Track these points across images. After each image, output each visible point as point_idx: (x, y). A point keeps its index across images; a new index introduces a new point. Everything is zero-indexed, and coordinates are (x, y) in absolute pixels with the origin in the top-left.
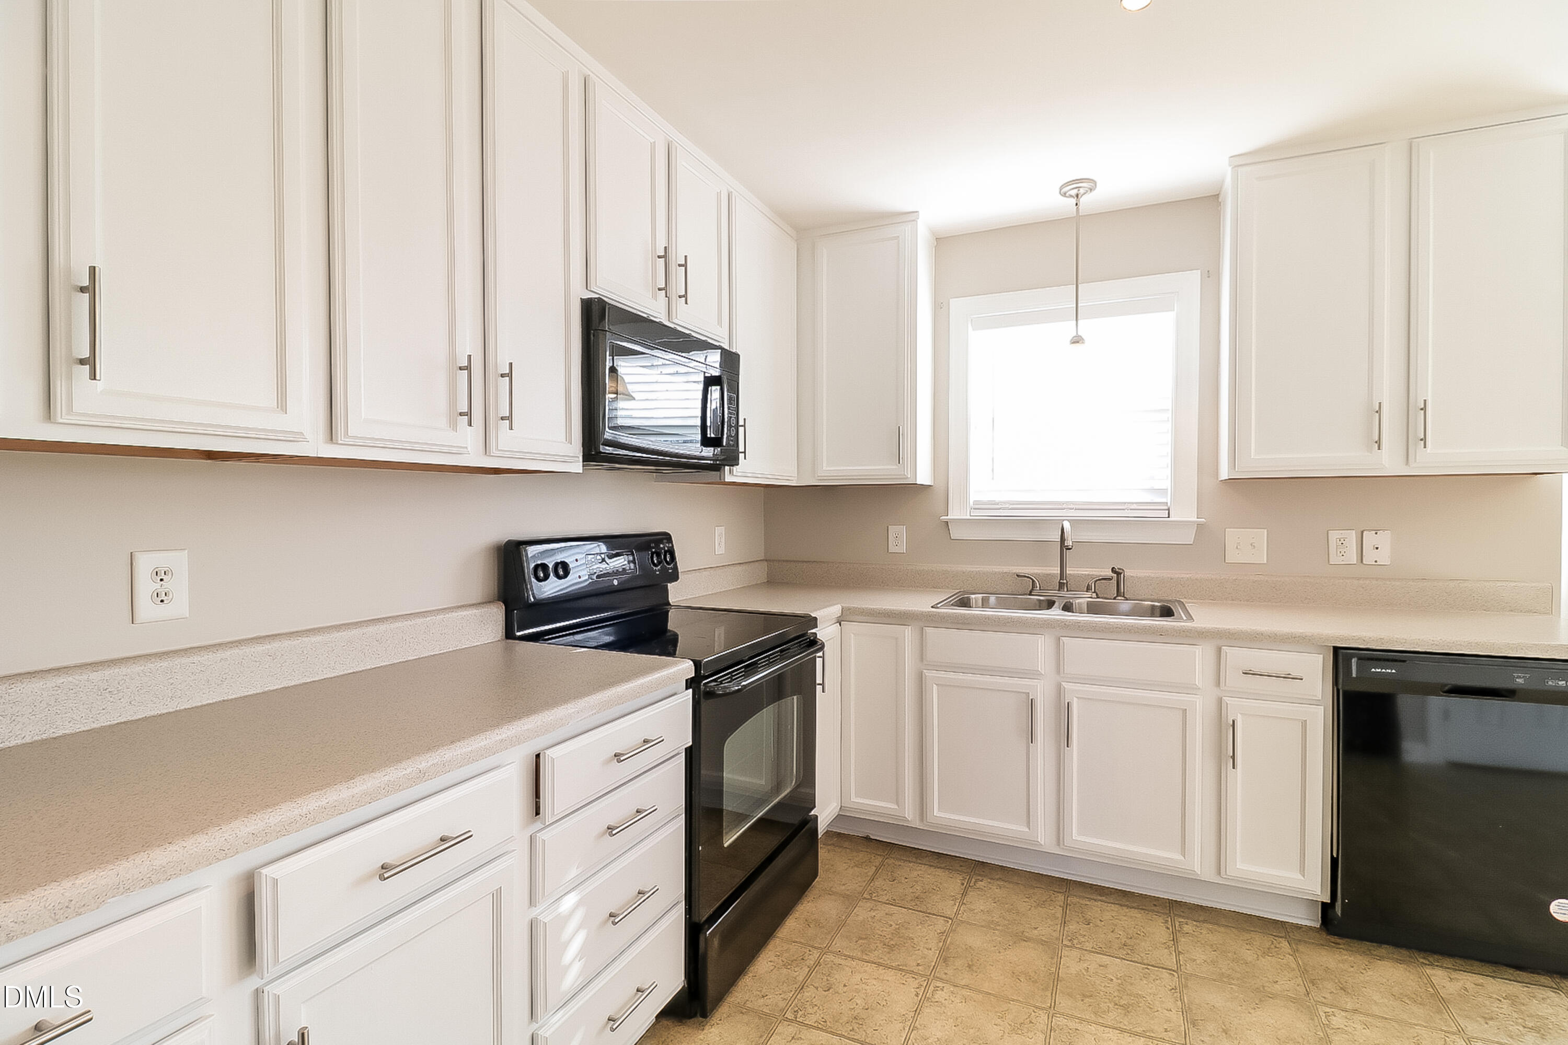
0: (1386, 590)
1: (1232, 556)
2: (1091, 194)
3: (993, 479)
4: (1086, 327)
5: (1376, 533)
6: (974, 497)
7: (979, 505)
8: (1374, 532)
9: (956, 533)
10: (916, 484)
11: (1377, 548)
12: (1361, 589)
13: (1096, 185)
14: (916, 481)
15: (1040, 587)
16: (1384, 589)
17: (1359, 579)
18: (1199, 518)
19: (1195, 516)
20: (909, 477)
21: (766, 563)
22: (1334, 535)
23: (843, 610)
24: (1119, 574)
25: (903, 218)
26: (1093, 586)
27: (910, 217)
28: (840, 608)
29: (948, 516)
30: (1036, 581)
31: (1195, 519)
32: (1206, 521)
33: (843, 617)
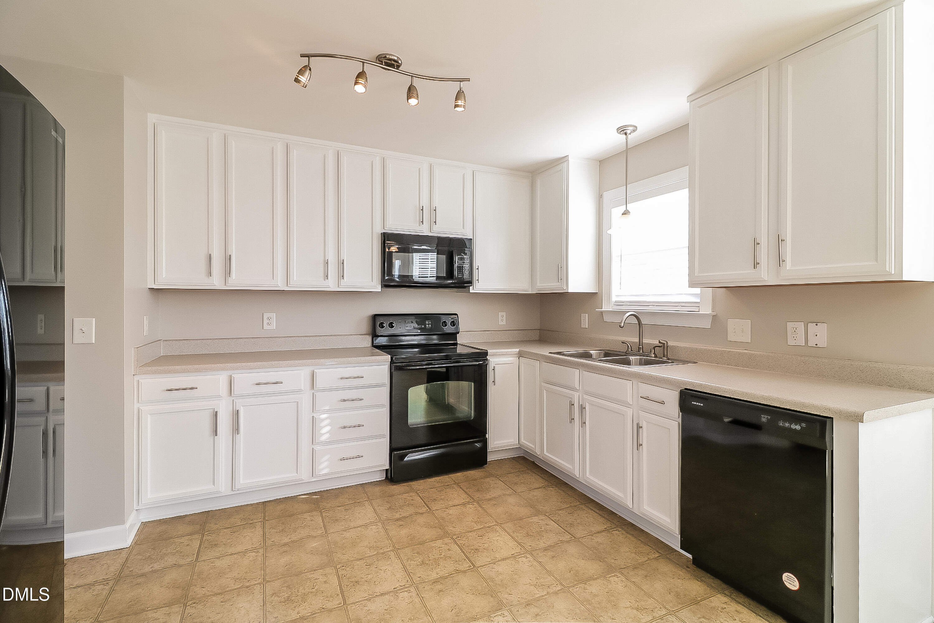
0: (818, 365)
1: (731, 337)
2: (634, 133)
3: (620, 289)
4: (630, 207)
5: (817, 325)
6: (614, 299)
7: (618, 303)
8: (815, 324)
9: (607, 318)
10: (568, 292)
11: (816, 335)
12: (802, 363)
13: (637, 129)
14: (568, 290)
15: (631, 349)
16: (817, 364)
17: (802, 356)
18: (713, 312)
19: (711, 311)
20: (565, 289)
21: (538, 331)
22: (790, 325)
23: (519, 351)
24: (664, 344)
25: (564, 160)
26: (653, 350)
27: (566, 159)
28: (518, 350)
29: (602, 309)
30: (629, 346)
31: (711, 312)
32: (717, 314)
33: (520, 355)
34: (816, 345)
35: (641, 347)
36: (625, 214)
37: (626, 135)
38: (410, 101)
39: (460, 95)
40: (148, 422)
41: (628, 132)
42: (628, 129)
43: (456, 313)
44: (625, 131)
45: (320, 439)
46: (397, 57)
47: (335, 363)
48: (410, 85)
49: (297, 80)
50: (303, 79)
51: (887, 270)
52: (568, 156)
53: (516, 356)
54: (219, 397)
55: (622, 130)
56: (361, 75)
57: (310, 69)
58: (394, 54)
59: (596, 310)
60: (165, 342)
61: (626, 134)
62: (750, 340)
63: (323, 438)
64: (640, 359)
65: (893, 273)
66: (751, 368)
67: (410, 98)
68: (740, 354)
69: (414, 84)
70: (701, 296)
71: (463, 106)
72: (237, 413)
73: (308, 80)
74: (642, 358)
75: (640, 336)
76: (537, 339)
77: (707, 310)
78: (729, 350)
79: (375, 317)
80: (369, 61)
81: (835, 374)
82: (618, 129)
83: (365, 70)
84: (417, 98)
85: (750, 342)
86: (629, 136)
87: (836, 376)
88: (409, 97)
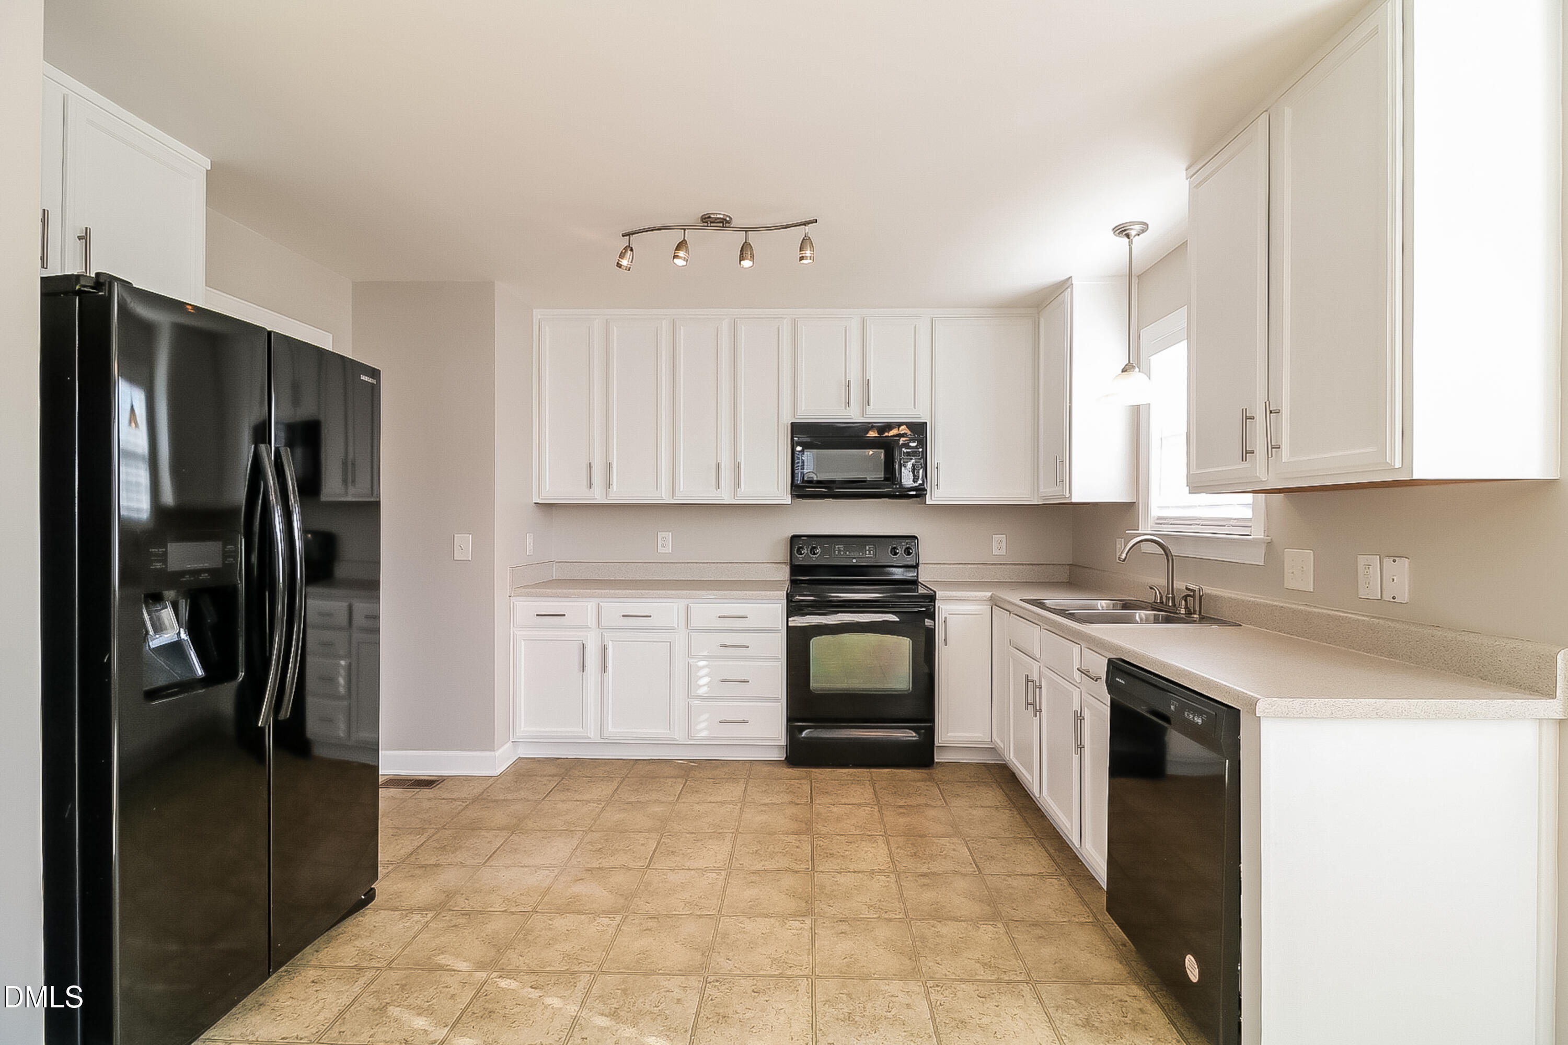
1: (1290, 583)
2: (1144, 234)
5: (1395, 561)
6: (1152, 511)
8: (1394, 559)
11: (1393, 580)
13: (1148, 228)
14: (1071, 499)
15: (1160, 599)
18: (1268, 536)
19: (1263, 534)
20: (1067, 496)
21: (1068, 567)
22: (1362, 560)
23: (991, 596)
24: (1193, 591)
25: (1064, 285)
26: (1183, 602)
27: (1069, 283)
28: (989, 594)
29: (1138, 530)
30: (1158, 593)
31: (1262, 537)
32: (1271, 539)
33: (994, 603)
34: (1394, 598)
35: (1170, 595)
36: (1126, 371)
37: (1129, 238)
38: (742, 262)
39: (805, 242)
40: (522, 647)
41: (1133, 233)
42: (1131, 229)
43: (916, 535)
44: (1126, 232)
45: (698, 692)
46: (724, 215)
47: (713, 597)
48: (744, 243)
49: (619, 265)
50: (624, 262)
51: (1387, 460)
52: (1071, 277)
53: (989, 603)
54: (587, 627)
55: (1122, 231)
56: (681, 245)
57: (632, 250)
58: (719, 211)
59: (1127, 532)
60: (557, 564)
61: (1128, 236)
62: (1312, 586)
63: (702, 691)
64: (1155, 615)
65: (1396, 467)
66: (1307, 638)
67: (743, 260)
68: (1294, 611)
69: (750, 241)
70: (1254, 506)
71: (809, 258)
72: (604, 649)
73: (630, 261)
74: (1159, 615)
75: (1171, 578)
76: (1065, 580)
77: (1258, 533)
78: (1282, 605)
79: (795, 539)
80: (692, 227)
81: (1411, 652)
82: (1114, 229)
83: (686, 239)
84: (752, 257)
85: (1312, 590)
86: (1136, 240)
87: (1413, 656)
88: (742, 258)
